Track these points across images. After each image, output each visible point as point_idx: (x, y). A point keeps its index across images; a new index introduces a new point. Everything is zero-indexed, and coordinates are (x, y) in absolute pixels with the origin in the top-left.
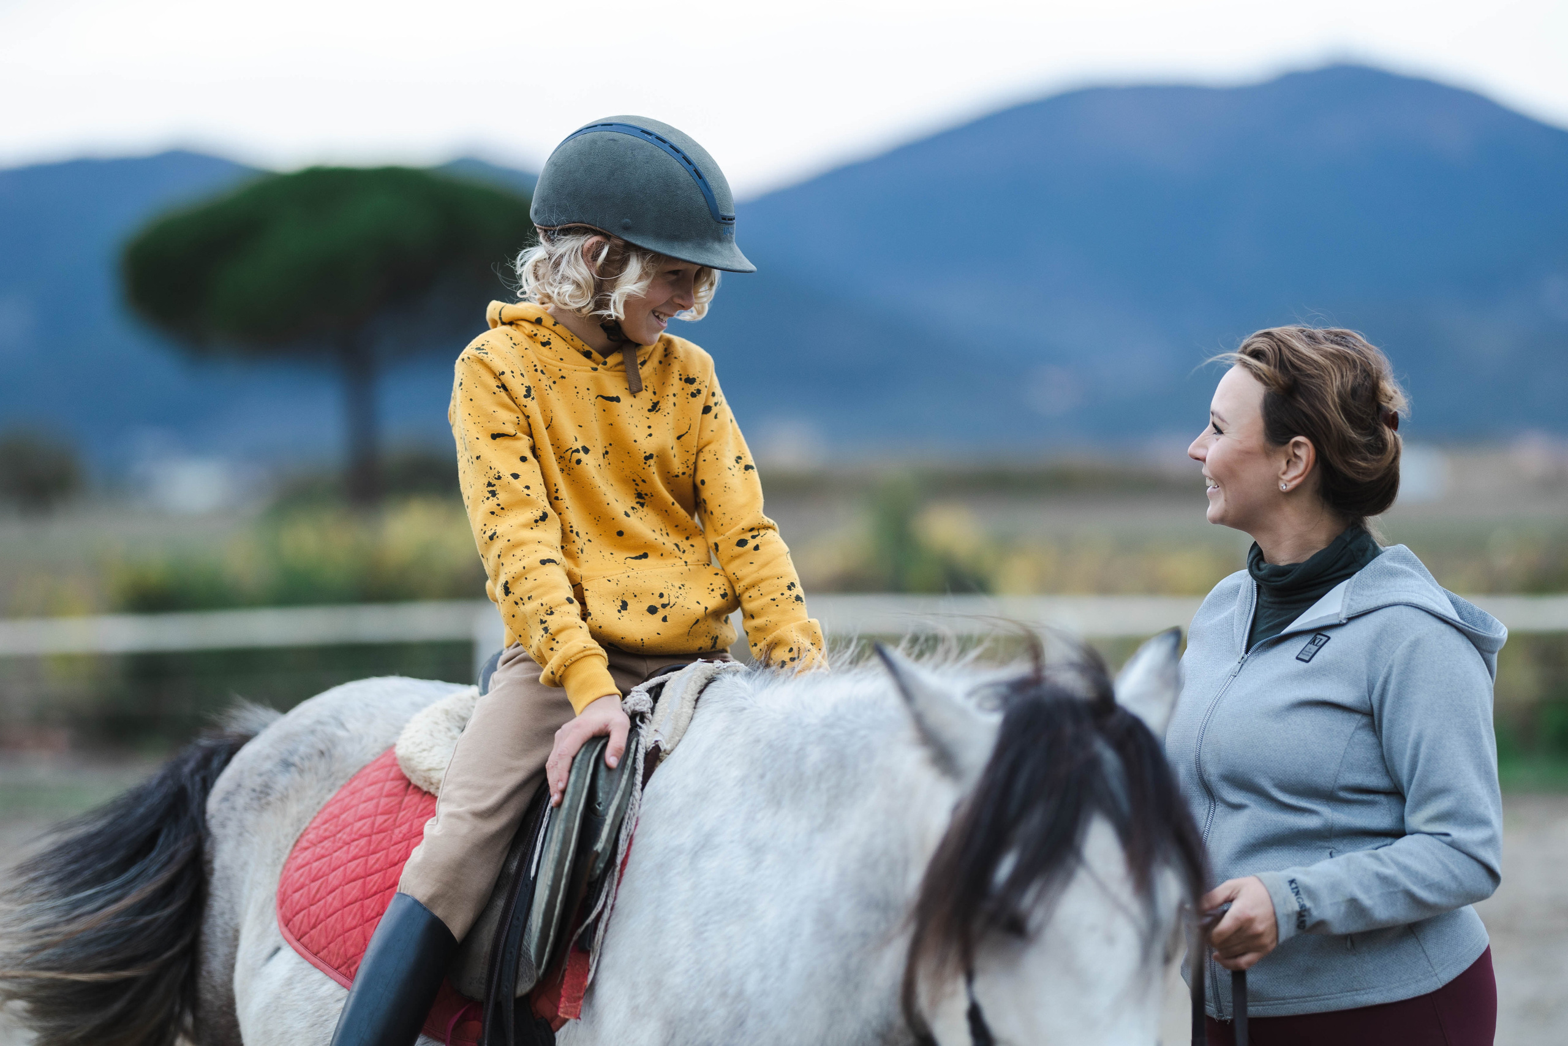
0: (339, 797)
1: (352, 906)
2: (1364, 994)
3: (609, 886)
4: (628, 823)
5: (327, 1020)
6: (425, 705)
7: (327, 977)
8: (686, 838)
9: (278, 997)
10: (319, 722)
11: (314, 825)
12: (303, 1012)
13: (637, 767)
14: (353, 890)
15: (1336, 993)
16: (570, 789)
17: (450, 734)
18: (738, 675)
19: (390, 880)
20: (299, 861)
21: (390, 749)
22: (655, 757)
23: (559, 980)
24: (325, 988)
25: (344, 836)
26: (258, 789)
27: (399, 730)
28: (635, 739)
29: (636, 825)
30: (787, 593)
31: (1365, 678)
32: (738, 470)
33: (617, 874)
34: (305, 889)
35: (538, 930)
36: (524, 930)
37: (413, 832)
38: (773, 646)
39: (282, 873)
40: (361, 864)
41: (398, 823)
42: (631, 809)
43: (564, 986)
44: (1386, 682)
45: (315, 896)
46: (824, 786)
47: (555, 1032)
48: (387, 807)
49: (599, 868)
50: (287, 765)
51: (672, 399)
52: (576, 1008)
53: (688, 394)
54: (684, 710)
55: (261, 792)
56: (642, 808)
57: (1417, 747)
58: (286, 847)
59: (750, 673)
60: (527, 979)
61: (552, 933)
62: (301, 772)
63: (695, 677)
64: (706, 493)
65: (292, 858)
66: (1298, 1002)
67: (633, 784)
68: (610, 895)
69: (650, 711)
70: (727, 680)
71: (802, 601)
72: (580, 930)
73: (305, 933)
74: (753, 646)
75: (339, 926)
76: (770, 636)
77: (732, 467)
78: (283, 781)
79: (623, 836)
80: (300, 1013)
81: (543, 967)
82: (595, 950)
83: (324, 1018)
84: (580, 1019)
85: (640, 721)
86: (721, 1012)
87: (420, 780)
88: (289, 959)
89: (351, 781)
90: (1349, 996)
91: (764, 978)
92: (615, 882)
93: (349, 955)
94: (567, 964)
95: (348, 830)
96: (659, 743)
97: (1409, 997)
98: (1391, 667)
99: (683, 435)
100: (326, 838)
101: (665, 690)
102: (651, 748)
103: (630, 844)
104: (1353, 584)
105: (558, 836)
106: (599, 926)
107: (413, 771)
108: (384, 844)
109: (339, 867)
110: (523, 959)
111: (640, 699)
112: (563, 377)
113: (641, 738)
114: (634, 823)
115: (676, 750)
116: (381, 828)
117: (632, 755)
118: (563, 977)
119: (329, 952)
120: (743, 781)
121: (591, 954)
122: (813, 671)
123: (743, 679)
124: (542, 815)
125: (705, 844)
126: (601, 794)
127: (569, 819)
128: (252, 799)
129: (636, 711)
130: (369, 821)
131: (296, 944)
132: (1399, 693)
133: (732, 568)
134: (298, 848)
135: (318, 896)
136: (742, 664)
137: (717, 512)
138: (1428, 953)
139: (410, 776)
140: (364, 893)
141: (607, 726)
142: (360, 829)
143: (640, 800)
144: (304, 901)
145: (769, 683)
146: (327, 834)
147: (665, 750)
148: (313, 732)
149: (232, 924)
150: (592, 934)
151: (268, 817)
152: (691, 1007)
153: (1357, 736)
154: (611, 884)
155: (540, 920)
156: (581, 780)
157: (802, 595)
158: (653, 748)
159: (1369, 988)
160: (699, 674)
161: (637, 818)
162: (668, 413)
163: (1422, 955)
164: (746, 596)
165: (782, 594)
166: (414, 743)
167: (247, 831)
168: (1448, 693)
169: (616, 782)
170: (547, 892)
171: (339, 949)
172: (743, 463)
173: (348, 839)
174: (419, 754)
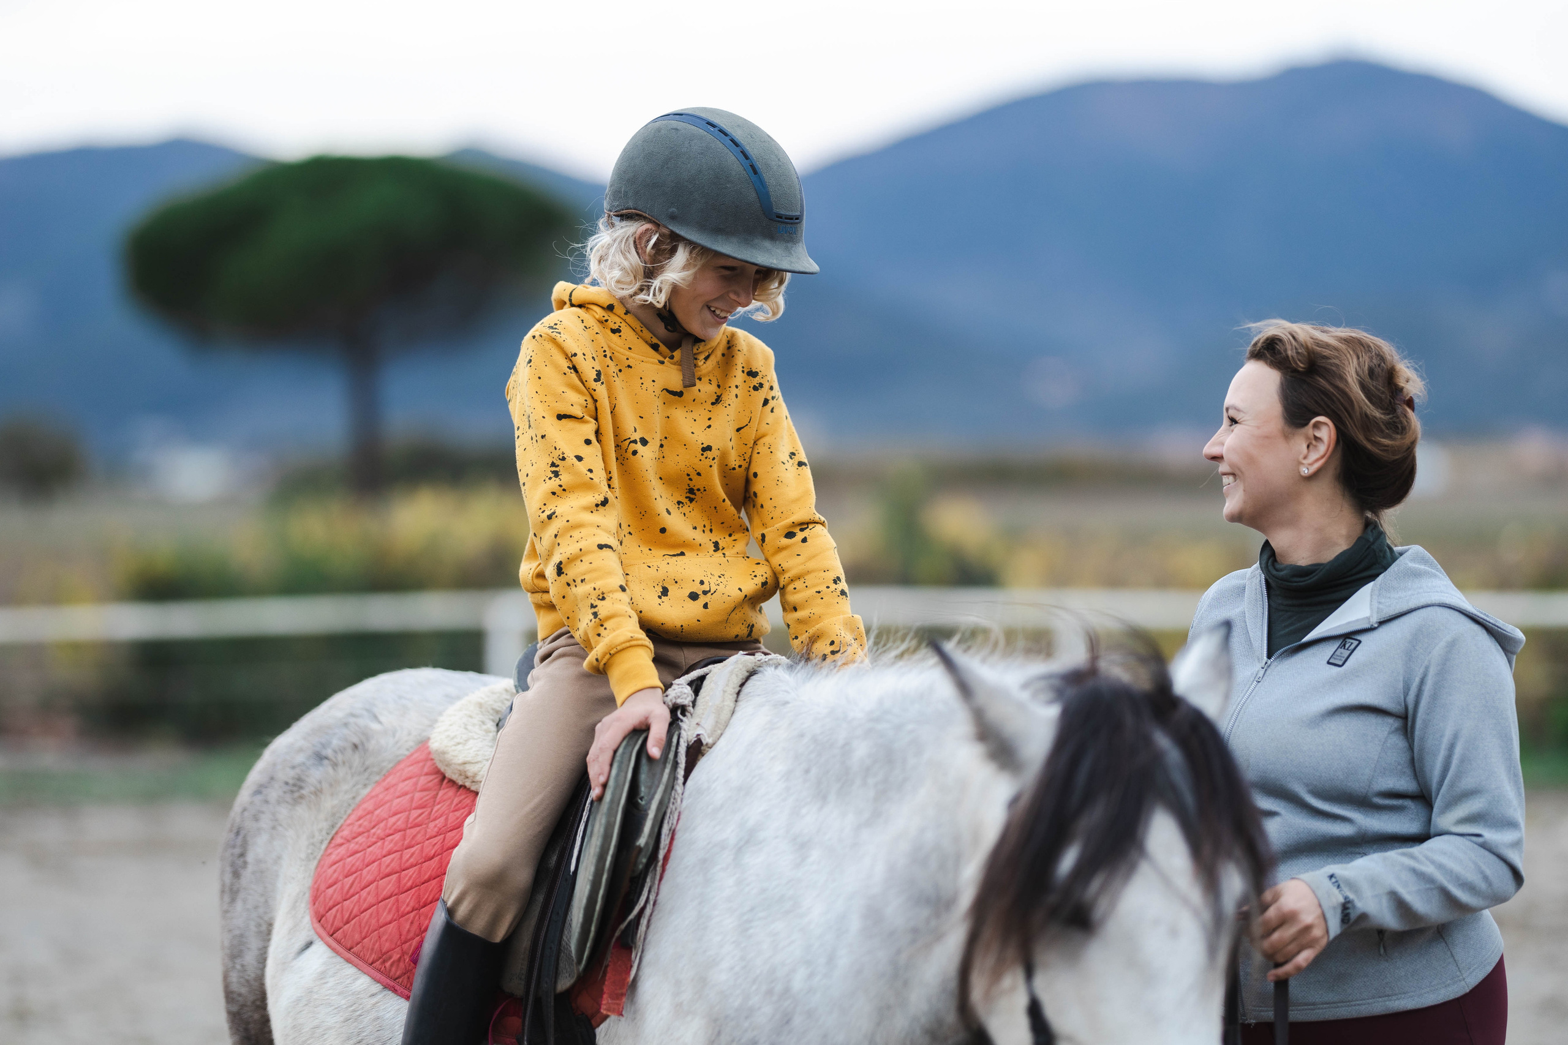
0: (374, 794)
1: (387, 901)
2: (1395, 1000)
3: (651, 881)
4: (670, 817)
5: (360, 1015)
6: (458, 698)
7: (360, 972)
8: (730, 833)
9: (310, 991)
10: (353, 715)
11: (349, 822)
12: (336, 1006)
13: (679, 761)
14: (388, 885)
15: (1368, 999)
16: (611, 783)
17: (484, 727)
18: (780, 668)
19: (425, 874)
20: (334, 857)
21: (423, 743)
22: (696, 751)
23: (600, 976)
24: (359, 982)
25: (378, 831)
26: (291, 782)
27: (432, 723)
28: (677, 733)
29: (678, 820)
30: (833, 586)
31: (1401, 678)
32: (791, 465)
33: (659, 869)
34: (339, 885)
35: (579, 925)
36: (564, 925)
37: (449, 826)
38: (814, 639)
39: (317, 867)
40: (395, 860)
41: (432, 817)
42: (673, 803)
43: (606, 983)
44: (1422, 682)
45: (348, 892)
46: (871, 781)
47: (596, 1028)
48: (420, 802)
49: (641, 863)
50: (320, 758)
51: (734, 391)
52: (619, 1004)
53: (750, 387)
54: (726, 703)
55: (294, 785)
56: (685, 802)
57: (1452, 747)
58: (322, 842)
59: (791, 666)
60: (567, 975)
61: (593, 929)
62: (335, 765)
63: (737, 670)
64: (758, 487)
65: (327, 854)
66: (1329, 1007)
67: (675, 778)
68: (653, 890)
69: (691, 704)
70: (769, 672)
71: (847, 597)
72: (623, 926)
73: (339, 929)
74: (793, 639)
75: (374, 921)
76: (813, 628)
77: (786, 462)
78: (316, 775)
79: (665, 830)
80: (333, 1008)
81: (584, 962)
82: (638, 946)
83: (358, 1013)
84: (622, 1015)
85: (682, 714)
86: (768, 1009)
87: (455, 773)
88: (320, 954)
89: (386, 777)
90: (1381, 1002)
91: (811, 976)
92: (658, 877)
93: (384, 951)
94: (609, 958)
95: (382, 825)
96: (701, 737)
97: (1439, 1003)
98: (1427, 668)
99: (743, 428)
100: (360, 834)
101: (705, 683)
102: (693, 742)
103: (672, 839)
104: (1378, 586)
105: (599, 831)
106: (642, 921)
107: (448, 765)
108: (419, 838)
109: (374, 862)
110: (562, 954)
111: (681, 692)
112: (629, 366)
113: (683, 732)
114: (676, 818)
115: (718, 744)
116: (417, 821)
117: (673, 749)
118: (605, 973)
119: (363, 947)
120: (787, 775)
121: (633, 950)
122: (856, 665)
123: (785, 673)
124: (581, 809)
125: (749, 840)
126: (643, 789)
127: (611, 813)
128: (285, 792)
129: (677, 704)
130: (403, 816)
131: (330, 940)
132: (1434, 694)
133: (776, 560)
134: (332, 845)
135: (352, 891)
136: (784, 657)
137: (768, 505)
138: (1456, 958)
139: (445, 770)
140: (399, 887)
141: (647, 718)
142: (394, 824)
143: (682, 794)
144: (337, 897)
145: (811, 676)
146: (361, 830)
147: (707, 744)
148: (346, 725)
149: (266, 918)
150: (635, 930)
151: (301, 810)
152: (737, 1004)
153: (1389, 741)
154: (653, 879)
155: (581, 915)
156: (622, 774)
157: (846, 589)
158: (695, 741)
159: (1400, 994)
160: (741, 666)
161: (680, 813)
162: (729, 405)
163: (1451, 960)
164: (791, 587)
165: (828, 587)
166: (448, 736)
167: (281, 825)
168: (1483, 694)
169: (658, 776)
170: (588, 887)
171: (374, 945)
172: (797, 459)
173: (382, 835)
174: (453, 748)
